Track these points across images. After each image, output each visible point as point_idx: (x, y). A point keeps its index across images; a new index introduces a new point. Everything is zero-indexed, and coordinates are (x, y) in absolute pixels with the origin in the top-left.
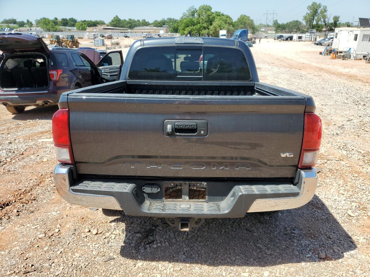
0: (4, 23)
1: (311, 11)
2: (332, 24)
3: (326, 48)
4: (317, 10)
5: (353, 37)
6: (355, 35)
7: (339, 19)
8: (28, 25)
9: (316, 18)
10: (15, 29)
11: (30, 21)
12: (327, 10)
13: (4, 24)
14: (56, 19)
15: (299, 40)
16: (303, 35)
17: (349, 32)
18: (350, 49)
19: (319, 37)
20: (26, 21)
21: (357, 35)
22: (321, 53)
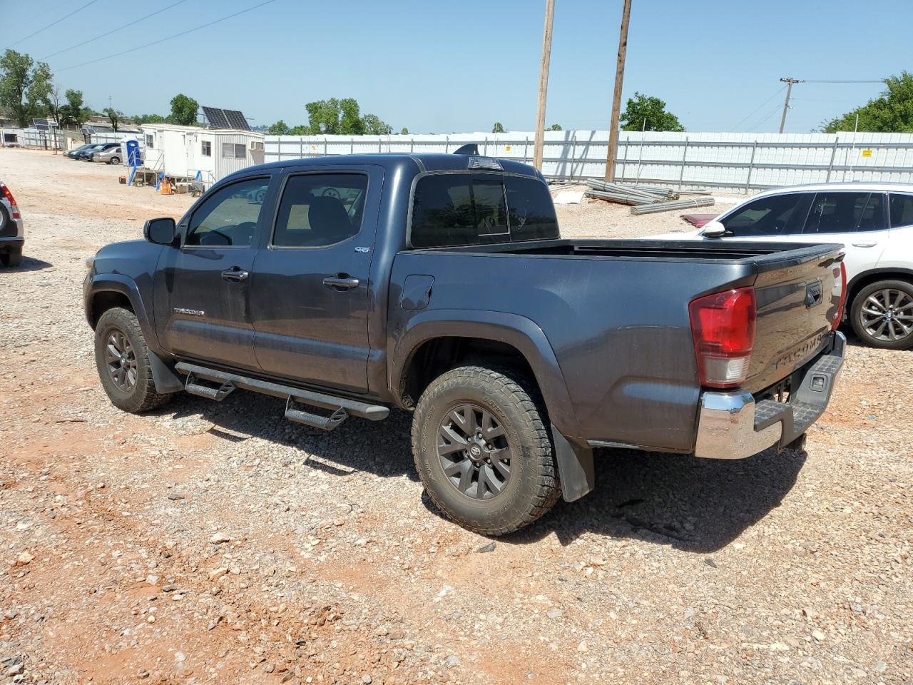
1: (9, 71)
2: (65, 108)
3: (135, 169)
4: (24, 70)
5: (198, 148)
6: (203, 142)
7: (82, 99)
9: (26, 90)
12: (51, 74)
15: (9, 144)
16: (21, 133)
17: (184, 136)
18: (199, 172)
19: (73, 140)
21: (209, 143)
22: (123, 181)
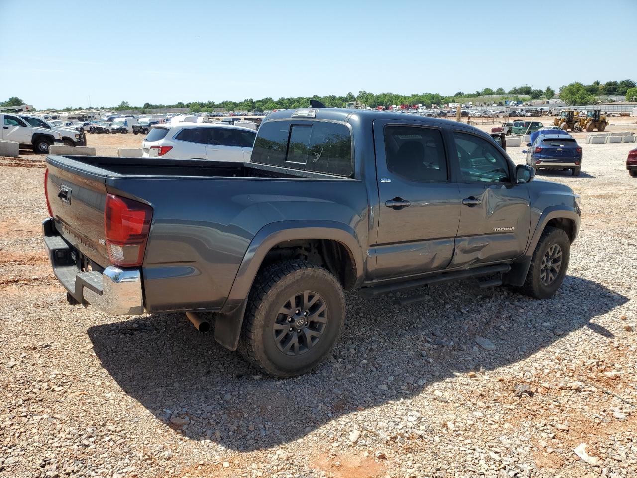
0: (512, 93)
8: (547, 96)
10: (524, 103)
11: (552, 88)
13: (511, 95)
14: (598, 83)
20: (546, 89)
